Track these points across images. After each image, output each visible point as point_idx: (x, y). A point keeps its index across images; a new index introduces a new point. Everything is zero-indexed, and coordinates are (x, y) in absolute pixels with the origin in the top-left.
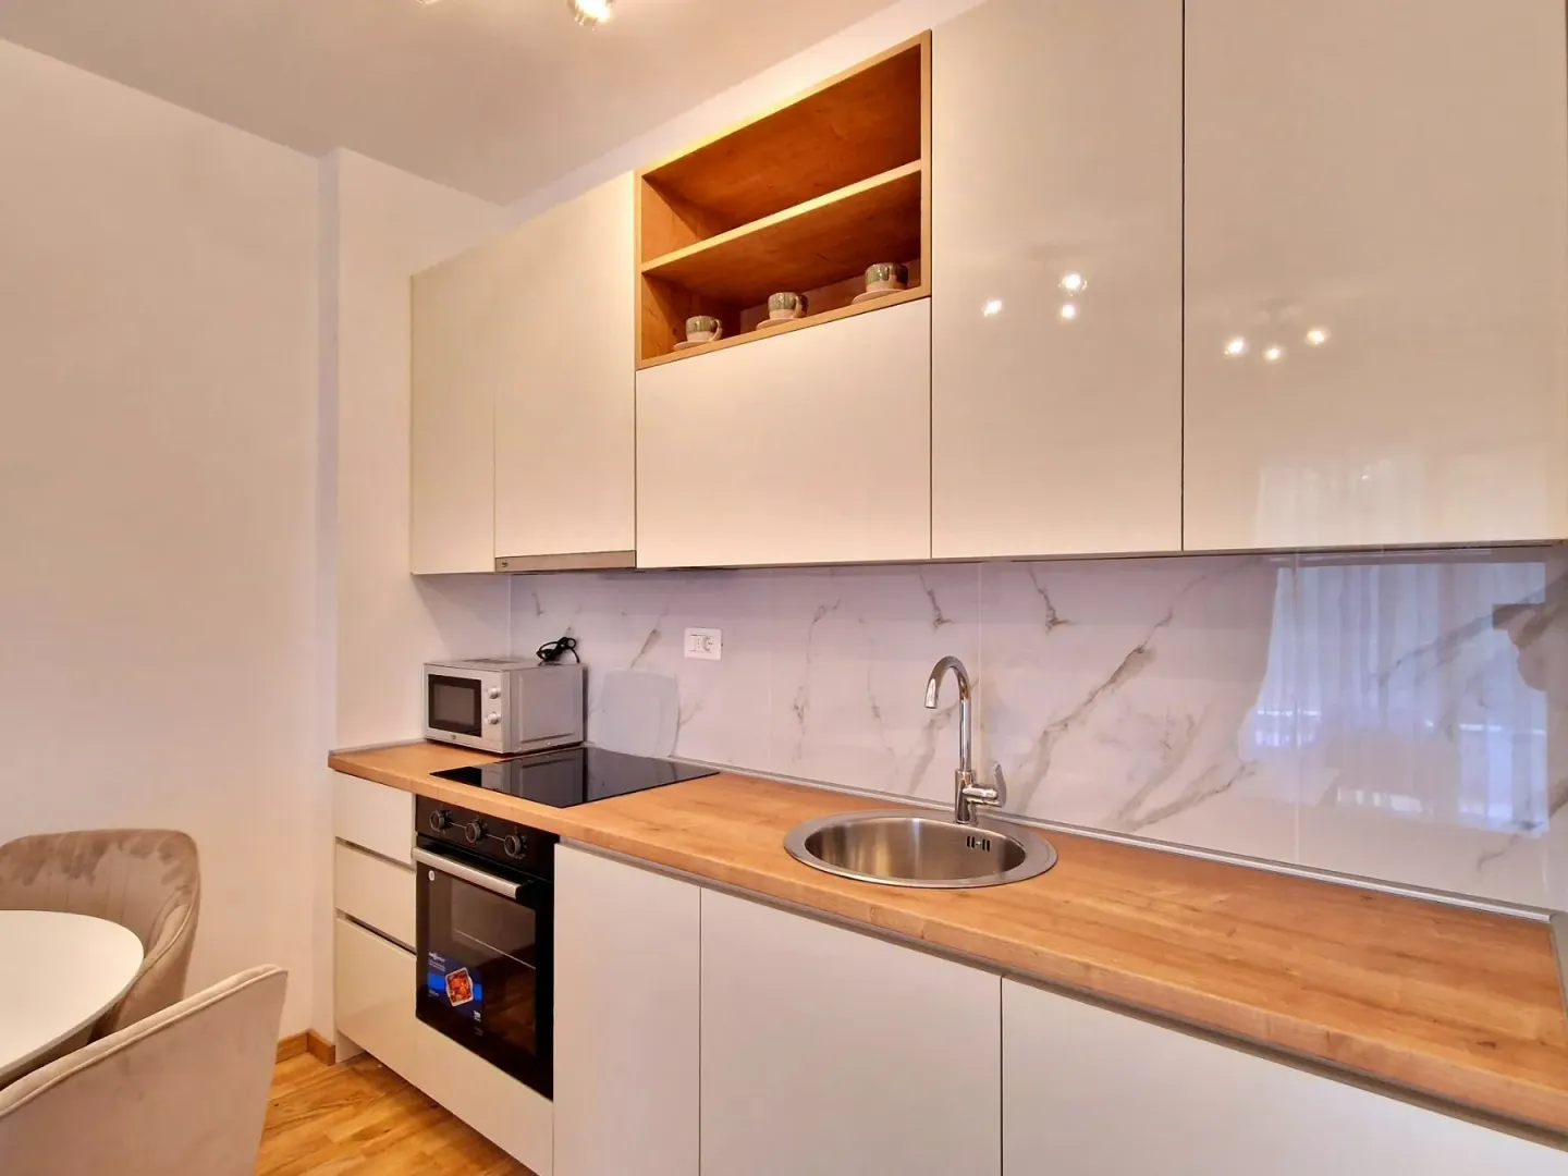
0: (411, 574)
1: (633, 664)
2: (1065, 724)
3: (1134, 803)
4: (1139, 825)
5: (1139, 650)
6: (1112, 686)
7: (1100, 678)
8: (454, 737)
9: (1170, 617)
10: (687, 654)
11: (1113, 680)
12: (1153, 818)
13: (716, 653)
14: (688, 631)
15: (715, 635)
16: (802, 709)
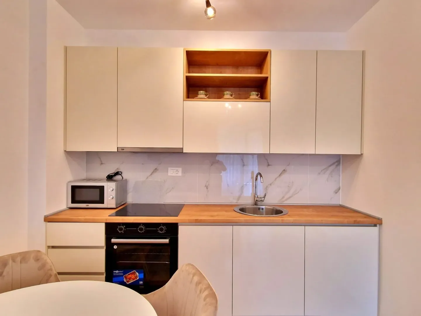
0: (65, 151)
1: (147, 178)
2: (271, 184)
3: (283, 197)
4: (284, 201)
5: (284, 170)
6: (279, 177)
7: (278, 175)
8: (88, 205)
9: (289, 164)
10: (169, 175)
11: (280, 175)
12: (286, 200)
13: (180, 174)
14: (169, 168)
15: (180, 170)
16: (208, 187)
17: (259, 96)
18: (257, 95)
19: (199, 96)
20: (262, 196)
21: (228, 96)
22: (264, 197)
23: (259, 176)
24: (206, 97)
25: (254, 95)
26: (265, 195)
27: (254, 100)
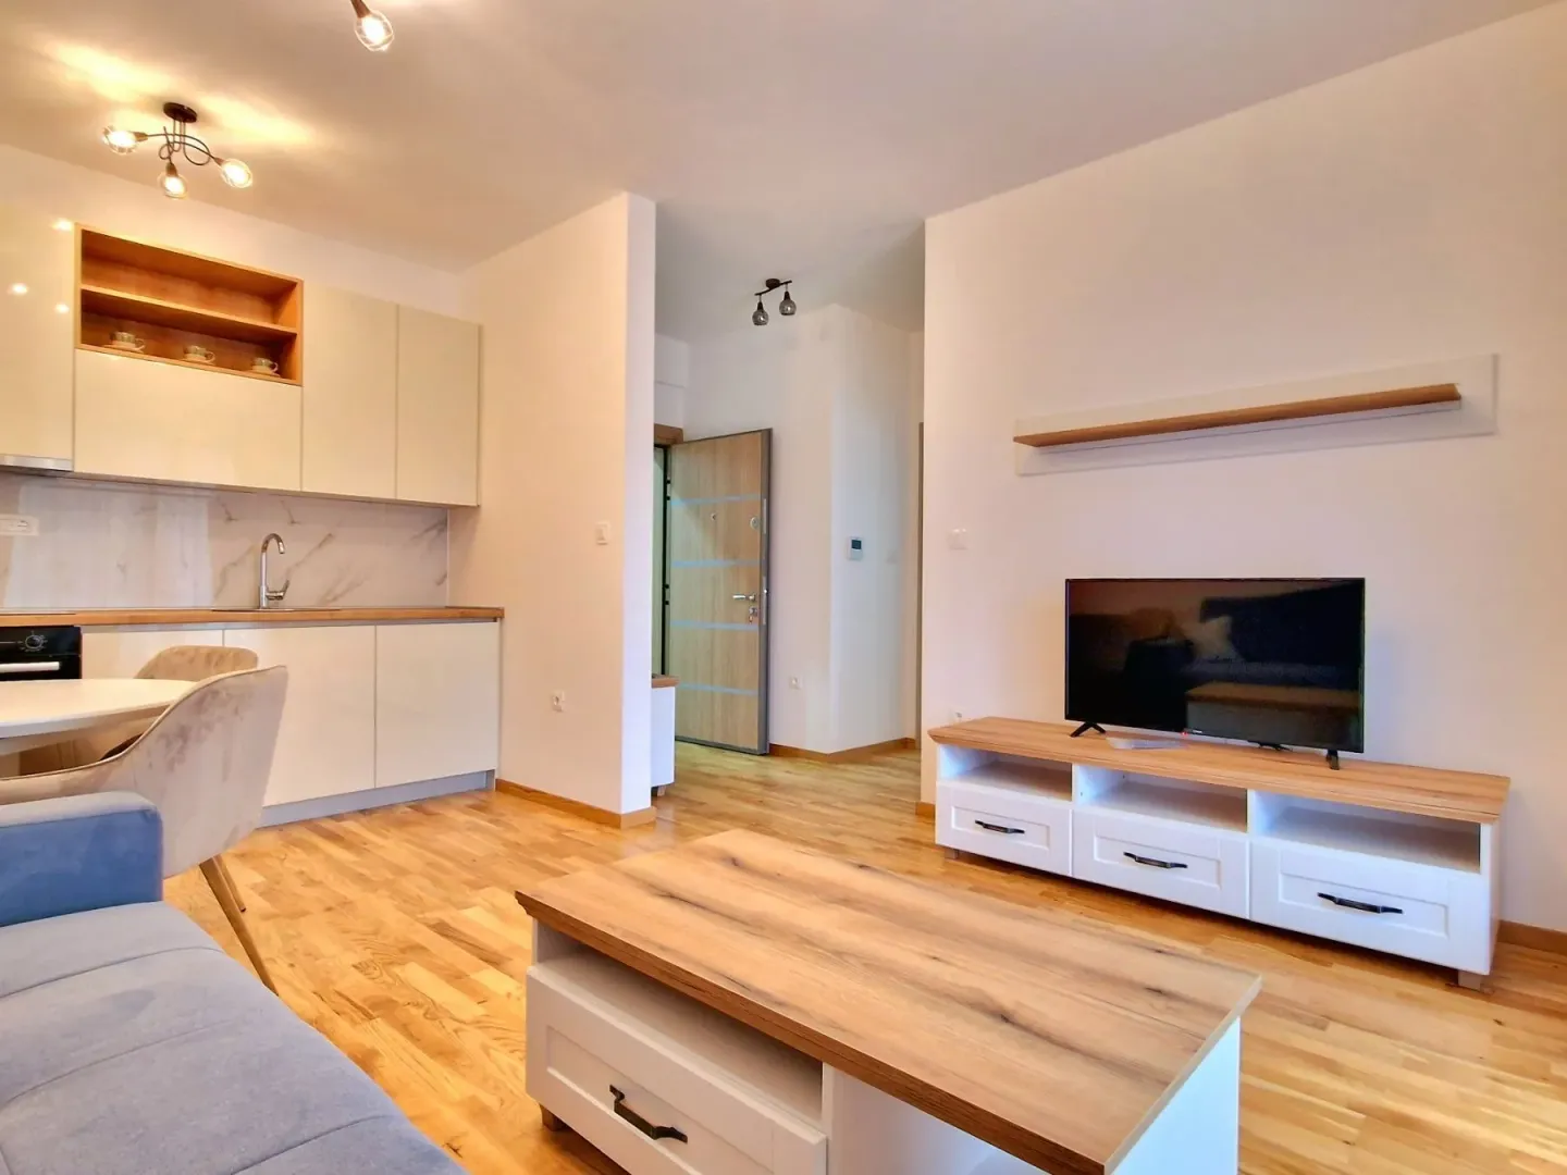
3: (329, 593)
4: (330, 602)
5: (330, 535)
6: (318, 549)
7: (315, 545)
11: (320, 546)
12: (336, 598)
15: (34, 520)
17: (276, 369)
18: (272, 367)
19: (117, 342)
20: (281, 587)
21: (199, 358)
22: (284, 591)
23: (273, 542)
24: (136, 349)
25: (263, 365)
26: (287, 586)
27: (263, 377)
